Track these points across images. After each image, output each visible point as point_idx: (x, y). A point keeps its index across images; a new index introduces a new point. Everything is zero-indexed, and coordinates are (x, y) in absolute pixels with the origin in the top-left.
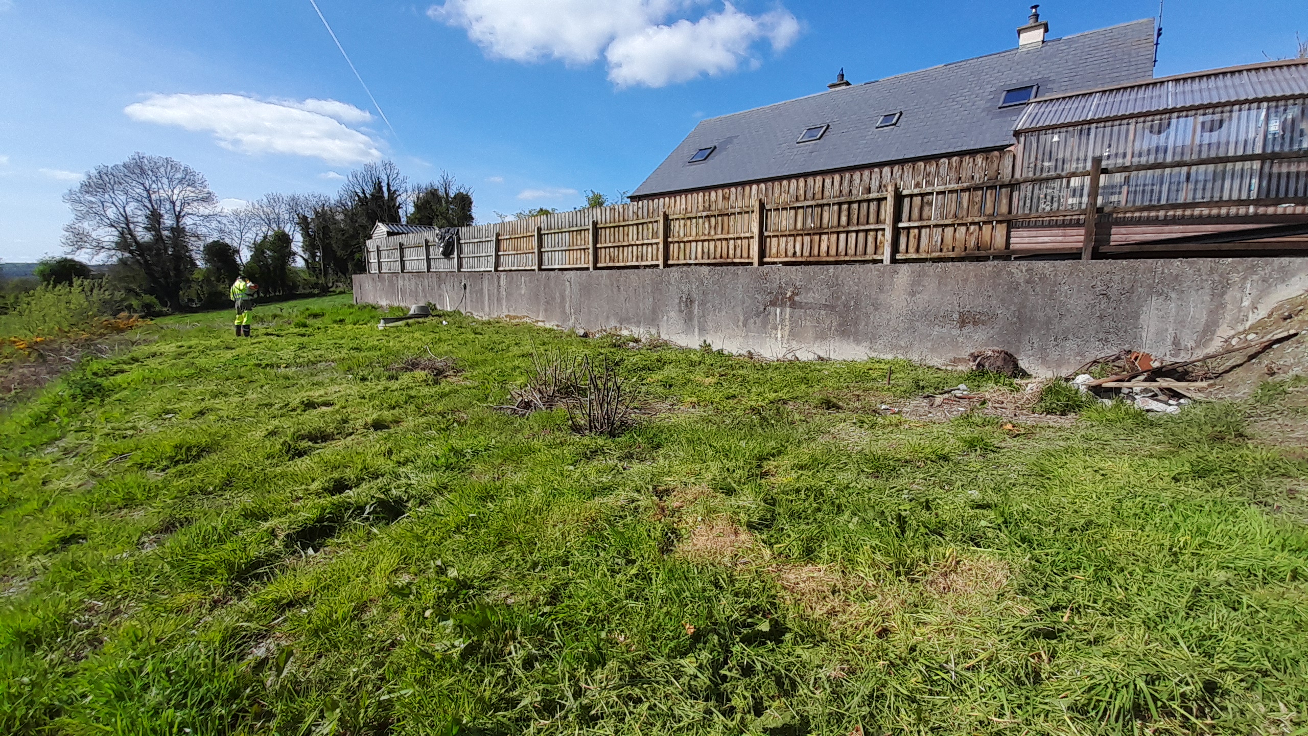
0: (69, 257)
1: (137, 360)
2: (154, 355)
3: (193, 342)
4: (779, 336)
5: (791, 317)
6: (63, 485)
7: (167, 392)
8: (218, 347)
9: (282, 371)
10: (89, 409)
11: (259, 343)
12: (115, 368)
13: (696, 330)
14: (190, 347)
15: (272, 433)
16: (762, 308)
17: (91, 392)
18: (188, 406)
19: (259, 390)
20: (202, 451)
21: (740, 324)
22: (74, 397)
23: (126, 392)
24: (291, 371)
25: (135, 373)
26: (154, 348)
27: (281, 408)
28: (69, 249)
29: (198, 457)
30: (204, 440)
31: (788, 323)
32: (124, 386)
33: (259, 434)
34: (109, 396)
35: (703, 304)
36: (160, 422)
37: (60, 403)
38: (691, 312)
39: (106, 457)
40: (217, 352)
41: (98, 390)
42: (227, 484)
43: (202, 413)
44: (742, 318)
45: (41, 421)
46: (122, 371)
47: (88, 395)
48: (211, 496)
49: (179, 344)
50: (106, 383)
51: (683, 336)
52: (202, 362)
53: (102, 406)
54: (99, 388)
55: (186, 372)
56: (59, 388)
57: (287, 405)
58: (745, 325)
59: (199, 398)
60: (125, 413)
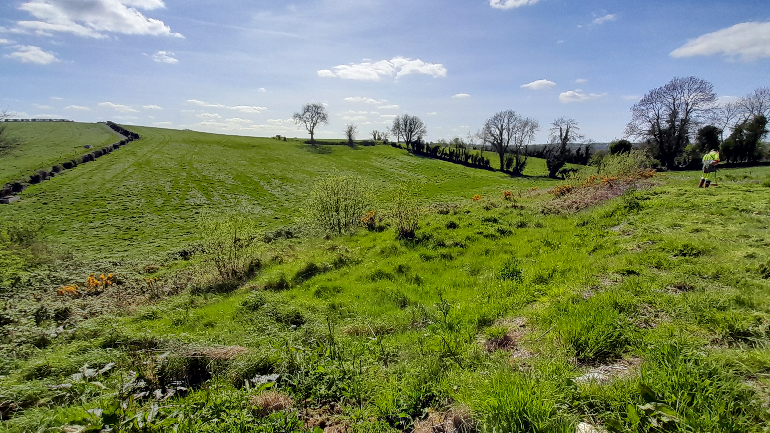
0: (625, 139)
1: (657, 194)
2: (664, 193)
3: (688, 188)
6: (625, 247)
7: (674, 213)
8: (704, 193)
9: (754, 215)
10: (631, 215)
11: (735, 194)
12: (646, 196)
14: (686, 191)
15: (751, 256)
17: (634, 206)
18: (688, 224)
19: (738, 225)
20: (699, 253)
22: (625, 207)
23: (651, 210)
24: (762, 217)
25: (654, 201)
26: (665, 189)
27: (757, 241)
28: (625, 135)
29: (696, 255)
30: (701, 247)
32: (651, 206)
33: (740, 253)
34: (641, 210)
36: (671, 230)
37: (618, 209)
39: (645, 240)
40: (704, 196)
41: (637, 206)
42: (716, 277)
43: (697, 231)
45: (610, 215)
46: (649, 199)
47: (632, 208)
48: (705, 280)
49: (680, 188)
50: (642, 203)
52: (694, 200)
53: (637, 214)
54: (638, 204)
55: (685, 205)
56: (619, 202)
57: (761, 240)
59: (695, 221)
60: (652, 221)
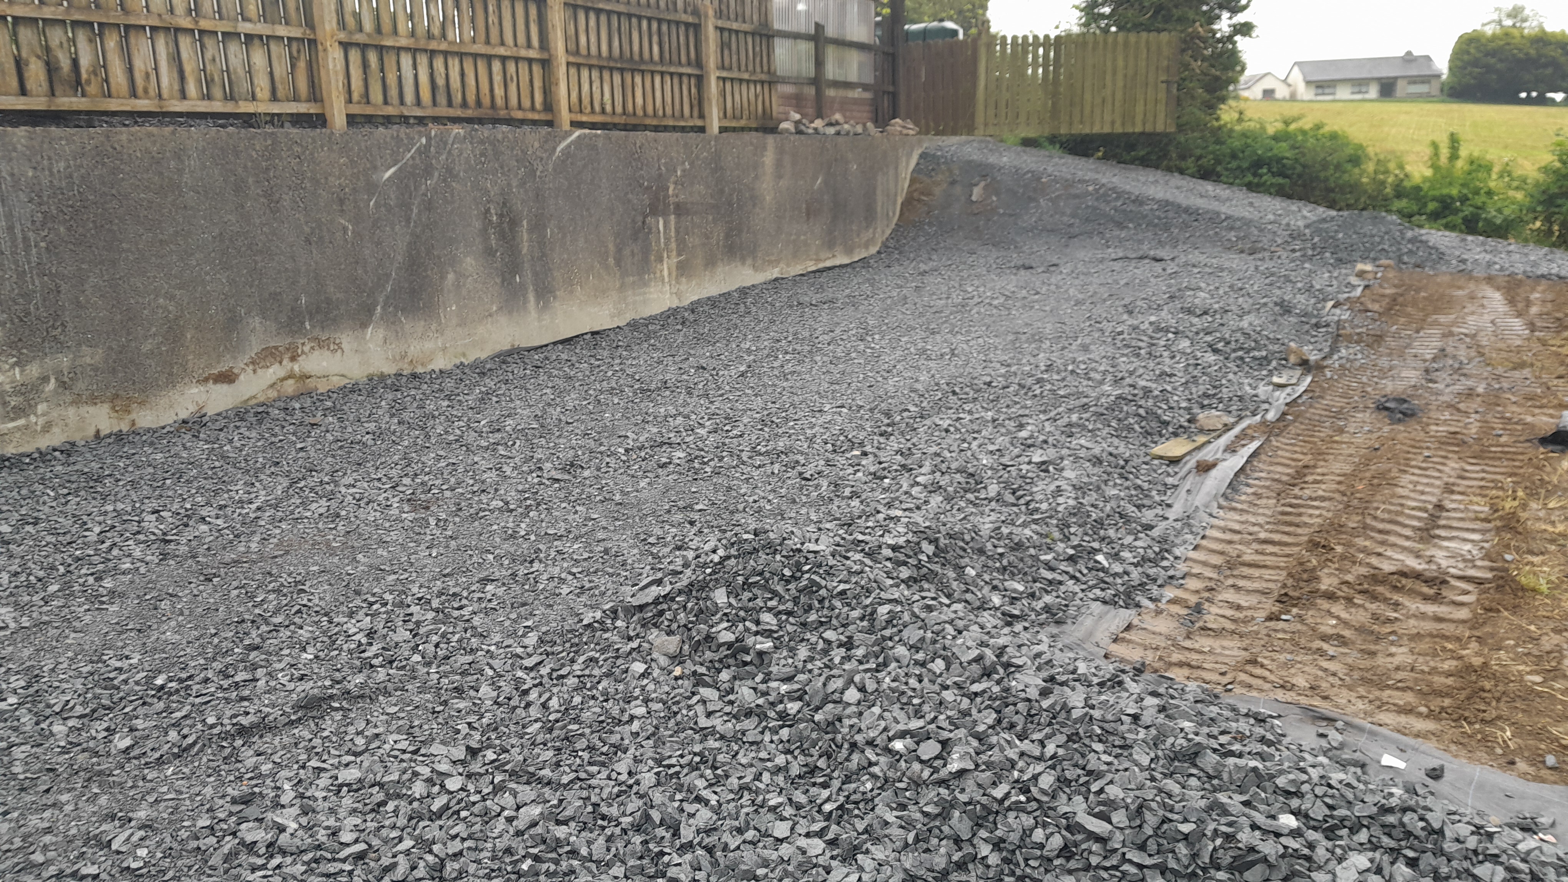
4: (666, 273)
5: (677, 231)
13: (531, 297)
16: (640, 219)
21: (611, 261)
31: (673, 245)
35: (538, 227)
38: (513, 250)
44: (611, 246)
51: (503, 320)
58: (618, 262)
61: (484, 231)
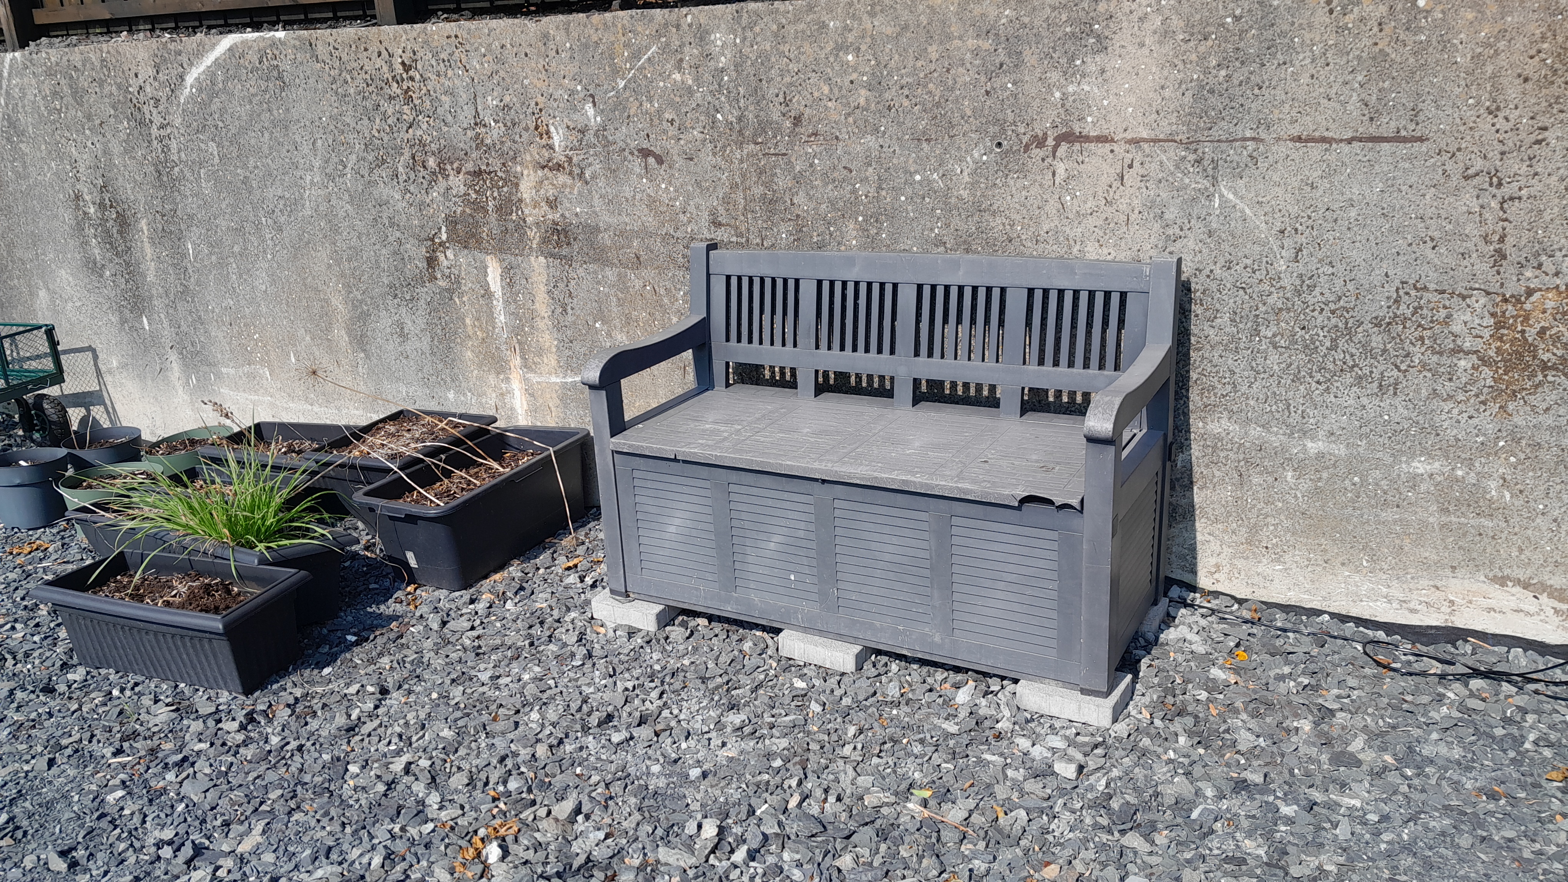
5: (557, 305)
16: (417, 253)
21: (340, 335)
58: (360, 341)
61: (79, 227)
